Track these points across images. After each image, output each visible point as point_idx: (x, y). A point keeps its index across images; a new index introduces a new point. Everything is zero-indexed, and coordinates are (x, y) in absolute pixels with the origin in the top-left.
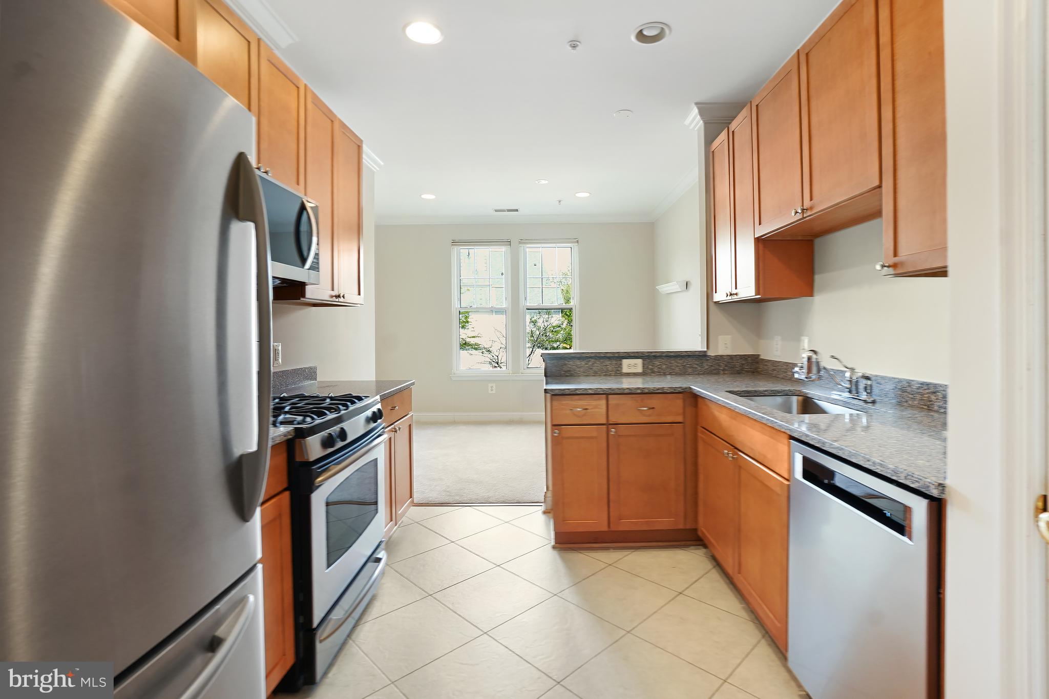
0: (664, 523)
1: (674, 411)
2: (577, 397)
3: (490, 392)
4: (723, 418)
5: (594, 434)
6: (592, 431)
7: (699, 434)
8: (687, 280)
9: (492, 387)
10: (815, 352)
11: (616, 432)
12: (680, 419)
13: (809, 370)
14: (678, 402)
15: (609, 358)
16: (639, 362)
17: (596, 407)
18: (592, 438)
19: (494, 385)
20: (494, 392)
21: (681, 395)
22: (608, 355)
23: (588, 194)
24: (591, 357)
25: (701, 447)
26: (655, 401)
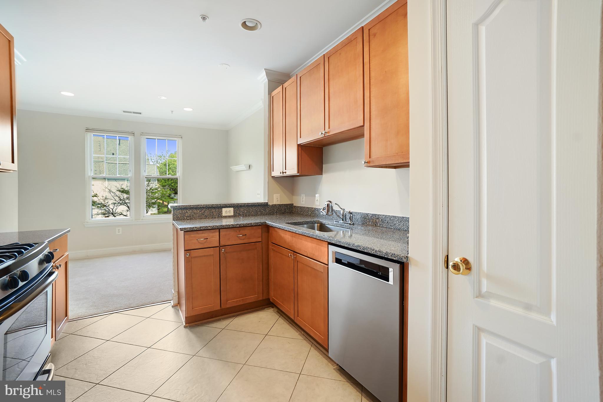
0: (252, 298)
1: (256, 236)
2: (201, 232)
3: (117, 233)
4: (287, 237)
5: (212, 253)
6: (210, 251)
7: (270, 247)
8: (250, 164)
9: (119, 230)
10: (330, 202)
11: (225, 251)
12: (260, 240)
13: (328, 211)
14: (259, 231)
15: (214, 208)
16: (232, 209)
17: (213, 237)
18: (210, 255)
19: (121, 229)
20: (121, 233)
21: (260, 227)
22: (214, 206)
23: (192, 110)
24: (204, 208)
25: (272, 254)
26: (247, 231)
